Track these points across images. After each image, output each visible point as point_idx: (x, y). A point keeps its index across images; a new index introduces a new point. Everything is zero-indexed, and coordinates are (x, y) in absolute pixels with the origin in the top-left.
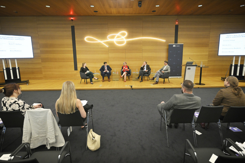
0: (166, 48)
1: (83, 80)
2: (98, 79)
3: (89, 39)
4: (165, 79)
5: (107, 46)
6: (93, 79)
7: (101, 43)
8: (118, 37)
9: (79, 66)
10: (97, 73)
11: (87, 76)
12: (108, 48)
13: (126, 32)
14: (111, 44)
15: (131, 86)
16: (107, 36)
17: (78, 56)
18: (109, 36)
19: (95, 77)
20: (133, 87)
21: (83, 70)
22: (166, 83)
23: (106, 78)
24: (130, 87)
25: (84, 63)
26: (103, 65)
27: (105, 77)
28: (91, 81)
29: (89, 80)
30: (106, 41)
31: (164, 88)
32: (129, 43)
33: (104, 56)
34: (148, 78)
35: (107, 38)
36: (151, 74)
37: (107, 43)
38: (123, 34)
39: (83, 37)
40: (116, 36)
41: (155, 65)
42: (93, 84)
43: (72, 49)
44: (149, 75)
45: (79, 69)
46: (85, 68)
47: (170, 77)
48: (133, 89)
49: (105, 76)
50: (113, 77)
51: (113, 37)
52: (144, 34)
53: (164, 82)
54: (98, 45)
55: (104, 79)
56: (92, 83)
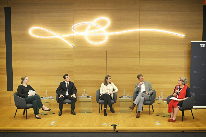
0: (185, 48)
1: (21, 111)
2: (49, 110)
3: (37, 32)
4: (185, 111)
5: (71, 45)
6: (40, 111)
7: (60, 40)
8: (93, 28)
9: (17, 83)
10: (48, 97)
11: (27, 103)
12: (74, 49)
13: (107, 19)
14: (79, 41)
15: (115, 126)
16: (71, 26)
17: (15, 64)
18: (76, 25)
19: (43, 106)
20: (118, 128)
21: (23, 91)
22: (186, 119)
23: (67, 107)
24: (112, 127)
25: (24, 77)
26: (63, 80)
27: (64, 106)
28: (36, 113)
29: (31, 111)
30: (68, 35)
31: (183, 131)
32: (115, 40)
33: (65, 64)
34: (151, 109)
35: (71, 30)
36: (156, 101)
37: (71, 39)
38: (103, 23)
39: (26, 28)
40: (89, 27)
41: (164, 83)
42: (40, 118)
43: (4, 50)
44: (153, 102)
45: (15, 89)
46: (26, 86)
47: (194, 107)
48: (117, 132)
49: (65, 103)
50: (82, 105)
51: (83, 28)
52: (142, 23)
53: (183, 118)
54: (54, 42)
55: (63, 109)
56: (37, 116)
